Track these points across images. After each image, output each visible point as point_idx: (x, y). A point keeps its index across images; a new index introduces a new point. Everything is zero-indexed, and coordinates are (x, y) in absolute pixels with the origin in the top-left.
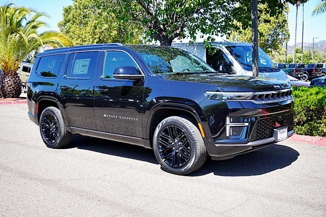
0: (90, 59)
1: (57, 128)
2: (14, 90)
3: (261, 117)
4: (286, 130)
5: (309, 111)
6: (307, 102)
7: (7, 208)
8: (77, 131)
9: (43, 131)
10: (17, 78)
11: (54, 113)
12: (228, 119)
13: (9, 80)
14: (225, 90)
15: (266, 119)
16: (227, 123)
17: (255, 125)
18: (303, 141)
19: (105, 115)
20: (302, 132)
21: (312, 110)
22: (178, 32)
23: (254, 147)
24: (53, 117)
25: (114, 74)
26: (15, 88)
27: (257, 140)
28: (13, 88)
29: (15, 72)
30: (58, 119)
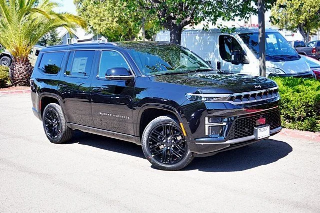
0: (87, 58)
1: (58, 124)
2: (26, 78)
3: (240, 116)
4: (268, 128)
5: (308, 107)
6: (306, 98)
7: (6, 198)
8: (76, 127)
9: (46, 127)
10: (29, 65)
11: (56, 110)
12: (207, 119)
13: (21, 67)
14: (204, 91)
15: (244, 119)
16: (206, 123)
17: (233, 124)
18: (303, 136)
19: (101, 113)
20: (302, 128)
21: (311, 106)
22: (188, 19)
23: (232, 145)
24: (55, 114)
25: (106, 75)
26: (27, 76)
27: (236, 138)
28: (25, 75)
29: (27, 59)
30: (59, 115)
